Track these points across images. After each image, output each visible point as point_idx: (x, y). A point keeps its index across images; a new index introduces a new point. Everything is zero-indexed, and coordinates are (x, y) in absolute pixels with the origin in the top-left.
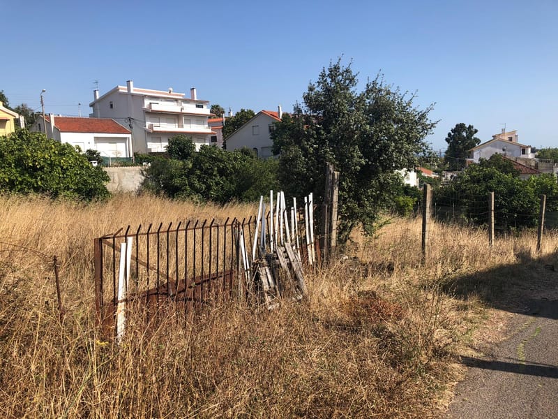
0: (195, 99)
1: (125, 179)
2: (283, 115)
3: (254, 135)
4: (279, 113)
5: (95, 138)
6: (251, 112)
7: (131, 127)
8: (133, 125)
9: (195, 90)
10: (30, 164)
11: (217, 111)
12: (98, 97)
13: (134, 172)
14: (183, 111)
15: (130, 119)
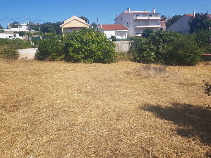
0: (155, 13)
1: (123, 46)
2: (196, 14)
3: (180, 25)
4: (194, 14)
5: (115, 32)
6: (179, 16)
7: (128, 27)
8: (129, 25)
9: (154, 9)
10: (85, 41)
11: (163, 18)
12: (117, 16)
13: (126, 44)
14: (149, 19)
15: (128, 23)
